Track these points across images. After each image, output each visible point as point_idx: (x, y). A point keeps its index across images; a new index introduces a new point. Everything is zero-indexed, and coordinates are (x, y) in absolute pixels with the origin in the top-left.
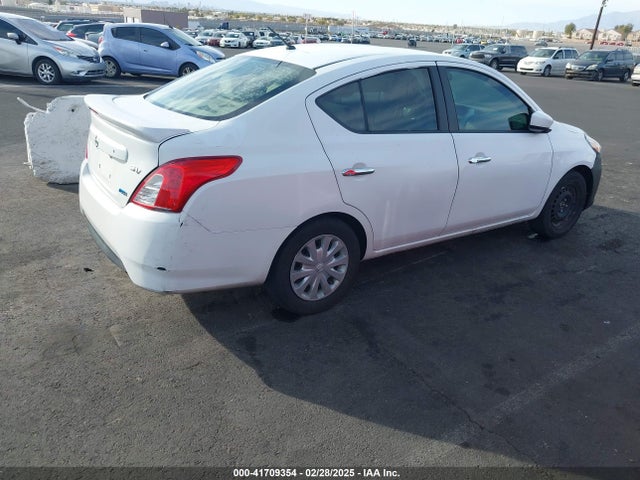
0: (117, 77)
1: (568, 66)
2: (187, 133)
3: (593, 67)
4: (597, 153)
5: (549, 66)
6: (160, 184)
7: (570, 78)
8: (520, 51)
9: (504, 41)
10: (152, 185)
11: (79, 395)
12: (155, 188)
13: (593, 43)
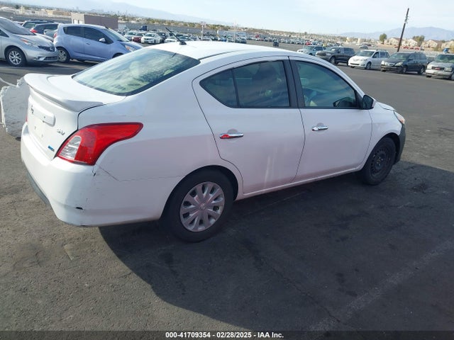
0: (67, 62)
1: (383, 63)
2: (100, 105)
3: (400, 64)
4: (403, 124)
5: (370, 63)
6: (79, 143)
7: (384, 71)
8: (350, 52)
9: (338, 44)
10: (73, 144)
11: (41, 297)
12: (74, 146)
13: (399, 48)
